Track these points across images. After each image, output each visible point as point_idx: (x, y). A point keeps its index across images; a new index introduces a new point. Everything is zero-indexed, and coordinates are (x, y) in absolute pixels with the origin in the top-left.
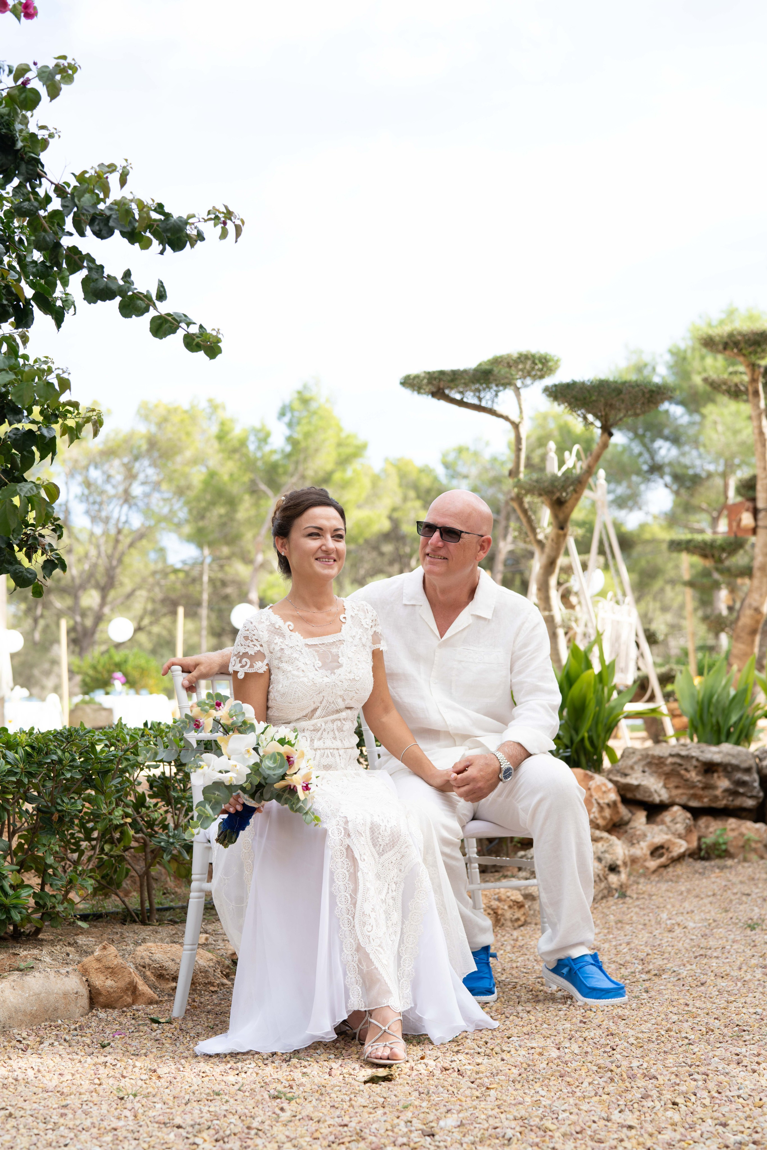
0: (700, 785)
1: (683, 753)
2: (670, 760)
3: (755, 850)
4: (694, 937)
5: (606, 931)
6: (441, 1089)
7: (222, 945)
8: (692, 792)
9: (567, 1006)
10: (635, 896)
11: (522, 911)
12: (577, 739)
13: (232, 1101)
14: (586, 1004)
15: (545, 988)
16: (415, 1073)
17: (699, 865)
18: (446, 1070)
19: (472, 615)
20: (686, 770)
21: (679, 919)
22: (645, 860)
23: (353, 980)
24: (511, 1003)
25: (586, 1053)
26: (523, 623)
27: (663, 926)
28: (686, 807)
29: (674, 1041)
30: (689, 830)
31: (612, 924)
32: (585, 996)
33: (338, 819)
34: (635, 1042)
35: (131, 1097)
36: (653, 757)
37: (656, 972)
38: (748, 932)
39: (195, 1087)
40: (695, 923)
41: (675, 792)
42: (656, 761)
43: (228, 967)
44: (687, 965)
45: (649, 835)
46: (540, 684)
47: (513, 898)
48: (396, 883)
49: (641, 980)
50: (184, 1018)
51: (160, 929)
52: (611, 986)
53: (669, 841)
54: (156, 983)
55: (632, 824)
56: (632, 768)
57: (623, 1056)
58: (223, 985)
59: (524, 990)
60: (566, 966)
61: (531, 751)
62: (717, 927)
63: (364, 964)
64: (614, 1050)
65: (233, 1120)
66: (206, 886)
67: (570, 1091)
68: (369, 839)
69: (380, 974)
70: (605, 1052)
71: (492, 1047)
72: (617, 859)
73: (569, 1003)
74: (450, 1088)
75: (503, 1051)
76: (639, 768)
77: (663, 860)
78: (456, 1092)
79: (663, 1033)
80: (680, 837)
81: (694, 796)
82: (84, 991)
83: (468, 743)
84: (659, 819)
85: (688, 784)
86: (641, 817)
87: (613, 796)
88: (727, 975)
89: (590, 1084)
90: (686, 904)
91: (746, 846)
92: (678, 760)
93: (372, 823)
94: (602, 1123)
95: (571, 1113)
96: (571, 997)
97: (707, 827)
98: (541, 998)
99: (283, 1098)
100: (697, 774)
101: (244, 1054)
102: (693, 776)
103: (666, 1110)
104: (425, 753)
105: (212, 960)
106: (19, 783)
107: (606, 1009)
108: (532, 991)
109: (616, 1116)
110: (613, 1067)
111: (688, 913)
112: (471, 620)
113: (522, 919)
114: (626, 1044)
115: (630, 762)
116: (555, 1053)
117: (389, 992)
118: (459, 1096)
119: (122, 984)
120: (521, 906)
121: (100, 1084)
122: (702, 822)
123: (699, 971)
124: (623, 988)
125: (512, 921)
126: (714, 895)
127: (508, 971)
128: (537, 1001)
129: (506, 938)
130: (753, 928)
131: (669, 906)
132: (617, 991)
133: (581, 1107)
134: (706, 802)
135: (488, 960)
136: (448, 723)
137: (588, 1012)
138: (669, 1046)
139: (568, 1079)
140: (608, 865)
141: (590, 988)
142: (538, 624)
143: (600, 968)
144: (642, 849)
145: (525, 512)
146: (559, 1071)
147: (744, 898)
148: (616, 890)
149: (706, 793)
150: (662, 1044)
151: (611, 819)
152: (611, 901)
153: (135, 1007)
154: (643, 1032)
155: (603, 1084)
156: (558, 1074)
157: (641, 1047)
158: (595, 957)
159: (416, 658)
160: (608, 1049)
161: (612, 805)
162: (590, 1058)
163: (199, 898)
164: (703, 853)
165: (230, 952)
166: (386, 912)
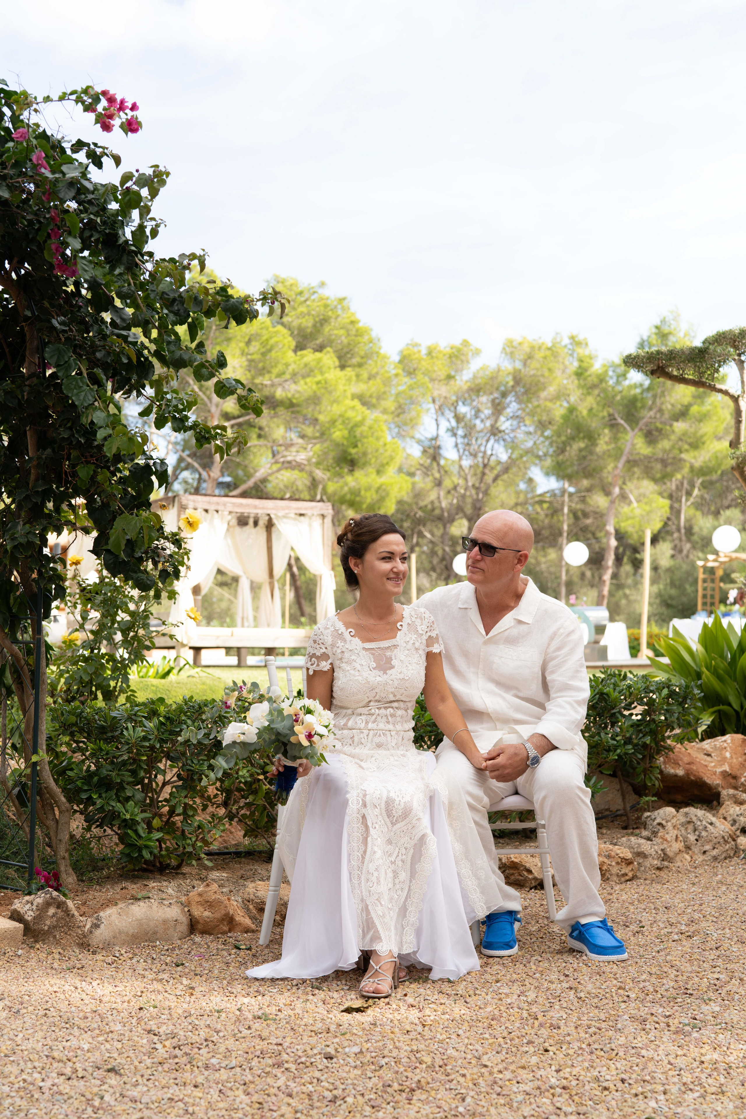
11: (630, 867)
19: (514, 619)
47: (621, 855)
48: (406, 849)
50: (268, 946)
52: (614, 944)
54: (257, 916)
61: (555, 744)
68: (383, 810)
82: (184, 920)
106: (152, 748)
112: (513, 623)
113: (630, 874)
117: (380, 938)
119: (218, 915)
120: (629, 863)
124: (622, 946)
125: (618, 875)
132: (617, 949)
141: (594, 945)
153: (229, 935)
158: (604, 922)
166: (394, 872)
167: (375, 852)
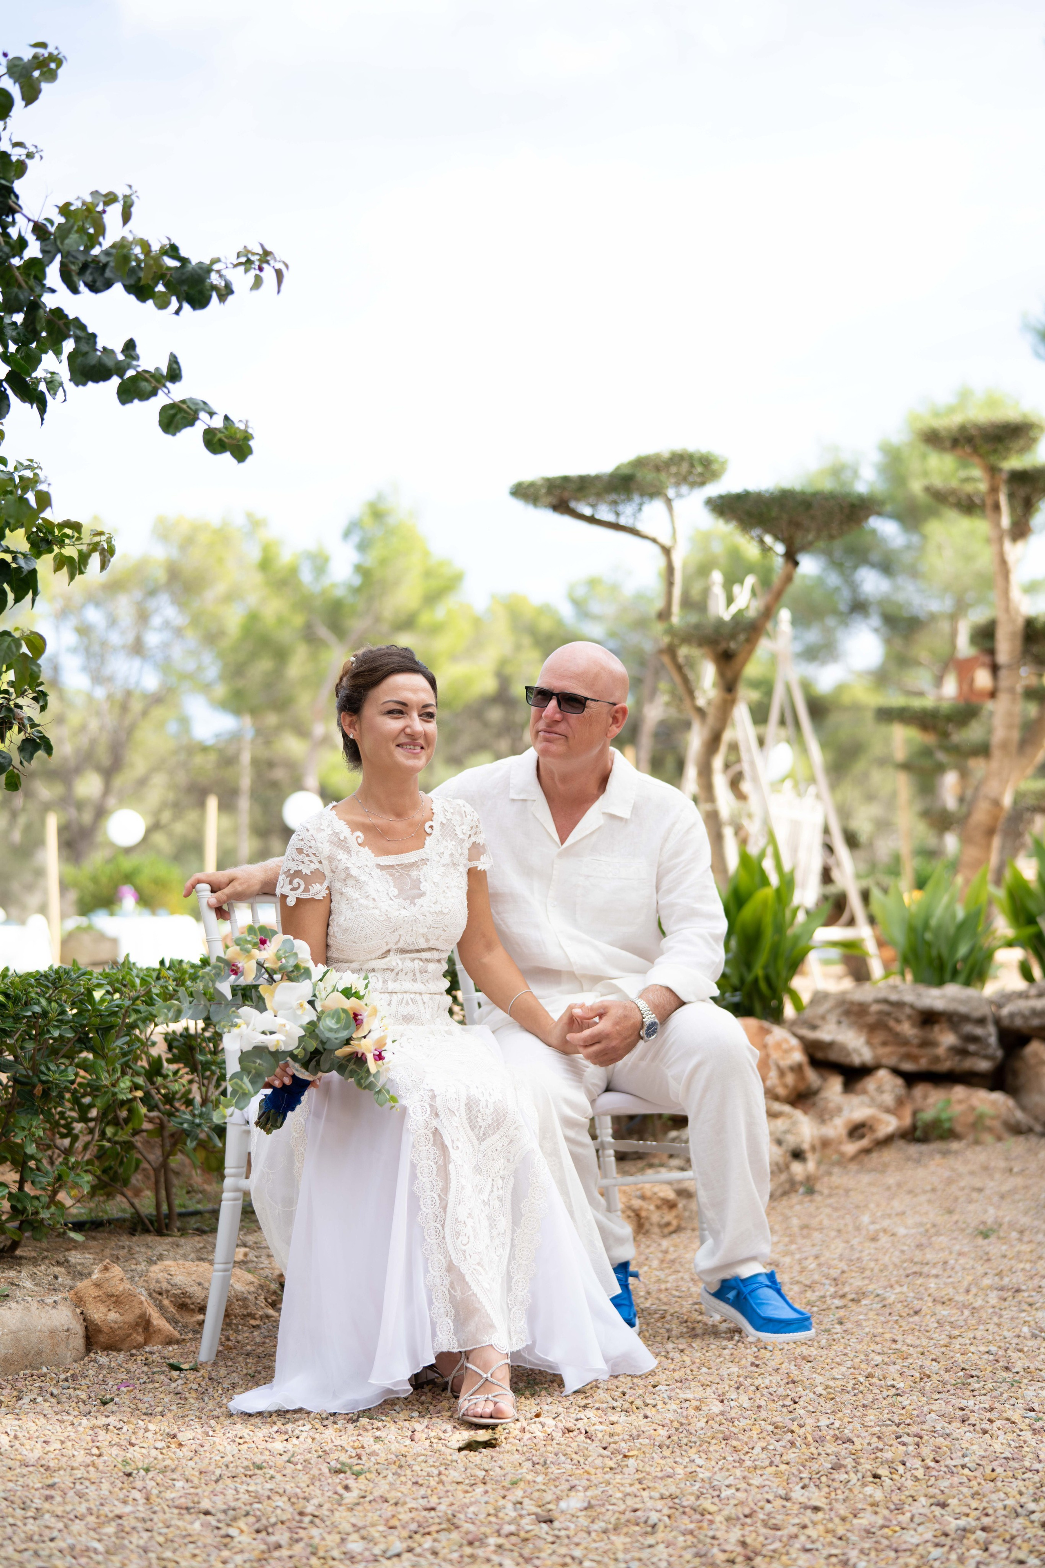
0: (915, 1041)
1: (894, 997)
2: (875, 1008)
3: (990, 1130)
4: (905, 1248)
5: (787, 1239)
6: (563, 1458)
7: (266, 1262)
8: (903, 1050)
9: (734, 1342)
10: (826, 1191)
11: (674, 1213)
12: (749, 978)
13: (279, 1477)
14: (759, 1340)
15: (705, 1318)
16: (527, 1435)
17: (914, 1149)
18: (569, 1431)
19: (604, 813)
20: (897, 1021)
21: (886, 1223)
22: (840, 1143)
23: (442, 1310)
24: (658, 1339)
25: (759, 1407)
26: (673, 824)
27: (864, 1232)
28: (896, 1072)
29: (876, 1391)
30: (900, 1102)
31: (796, 1229)
32: (758, 1328)
33: (422, 1092)
34: (824, 1392)
35: (142, 1472)
36: (852, 1003)
37: (853, 1296)
38: (980, 1241)
39: (229, 1458)
40: (906, 1227)
41: (882, 1051)
42: (855, 1008)
43: (275, 1293)
44: (896, 1286)
45: (846, 1108)
46: (697, 906)
47: (661, 1195)
48: (503, 1178)
49: (833, 1307)
50: (215, 1364)
51: (182, 1241)
52: (793, 1315)
53: (873, 1118)
54: (177, 1316)
55: (824, 1094)
56: (823, 1018)
57: (808, 1411)
58: (268, 1317)
59: (676, 1321)
60: (733, 1288)
61: (684, 998)
62: (937, 1234)
63: (458, 1289)
64: (795, 1403)
65: (280, 1504)
66: (244, 1183)
67: (737, 1458)
68: (464, 1119)
69: (480, 1302)
70: (783, 1406)
71: (631, 1399)
72: (802, 1142)
73: (736, 1338)
74: (574, 1456)
75: (647, 1405)
76: (832, 1018)
77: (864, 1143)
78: (582, 1461)
79: (862, 1379)
80: (888, 1111)
81: (908, 1057)
82: (78, 1328)
83: (599, 987)
84: (860, 1086)
85: (900, 1040)
86: (835, 1084)
87: (798, 1056)
88: (950, 1300)
89: (763, 1449)
90: (895, 1203)
91: (978, 1124)
92: (885, 1008)
93: (468, 1098)
94: (779, 1502)
95: (738, 1490)
96: (739, 1331)
97: (925, 1097)
98: (699, 1331)
99: (349, 1472)
100: (912, 1027)
101: (295, 1411)
102: (907, 1029)
103: (864, 1485)
104: (541, 1001)
105: (252, 1283)
107: (786, 1347)
108: (686, 1322)
109: (797, 1494)
110: (795, 1427)
111: (897, 1215)
112: (602, 821)
113: (675, 1223)
114: (812, 1395)
115: (821, 1009)
116: (717, 1408)
117: (492, 1326)
118: (587, 1468)
119: (130, 1317)
120: (672, 1205)
121: (100, 1455)
122: (919, 1090)
123: (911, 1295)
124: (808, 1319)
125: (659, 1226)
126: (934, 1190)
127: (654, 1295)
128: (693, 1334)
129: (652, 1249)
130: (986, 1236)
131: (872, 1206)
132: (801, 1323)
133: (751, 1481)
134: (923, 1064)
135: (627, 1280)
136: (572, 960)
137: (763, 1351)
138: (870, 1397)
139: (735, 1443)
140: (790, 1149)
141: (765, 1319)
142: (694, 825)
143: (779, 1292)
144: (836, 1128)
145: (679, 668)
146: (723, 1432)
147: (975, 1195)
148: (801, 1183)
149: (924, 1051)
150: (861, 1395)
151: (795, 1088)
152: (795, 1198)
153: (147, 1349)
154: (834, 1379)
155: (780, 1450)
156: (721, 1436)
157: (832, 1399)
158: (771, 1276)
159: (528, 871)
160: (788, 1402)
161: (797, 1069)
162: (763, 1414)
163: (235, 1199)
164: (918, 1133)
165: (277, 1272)
166: (489, 1218)
167: (463, 1188)
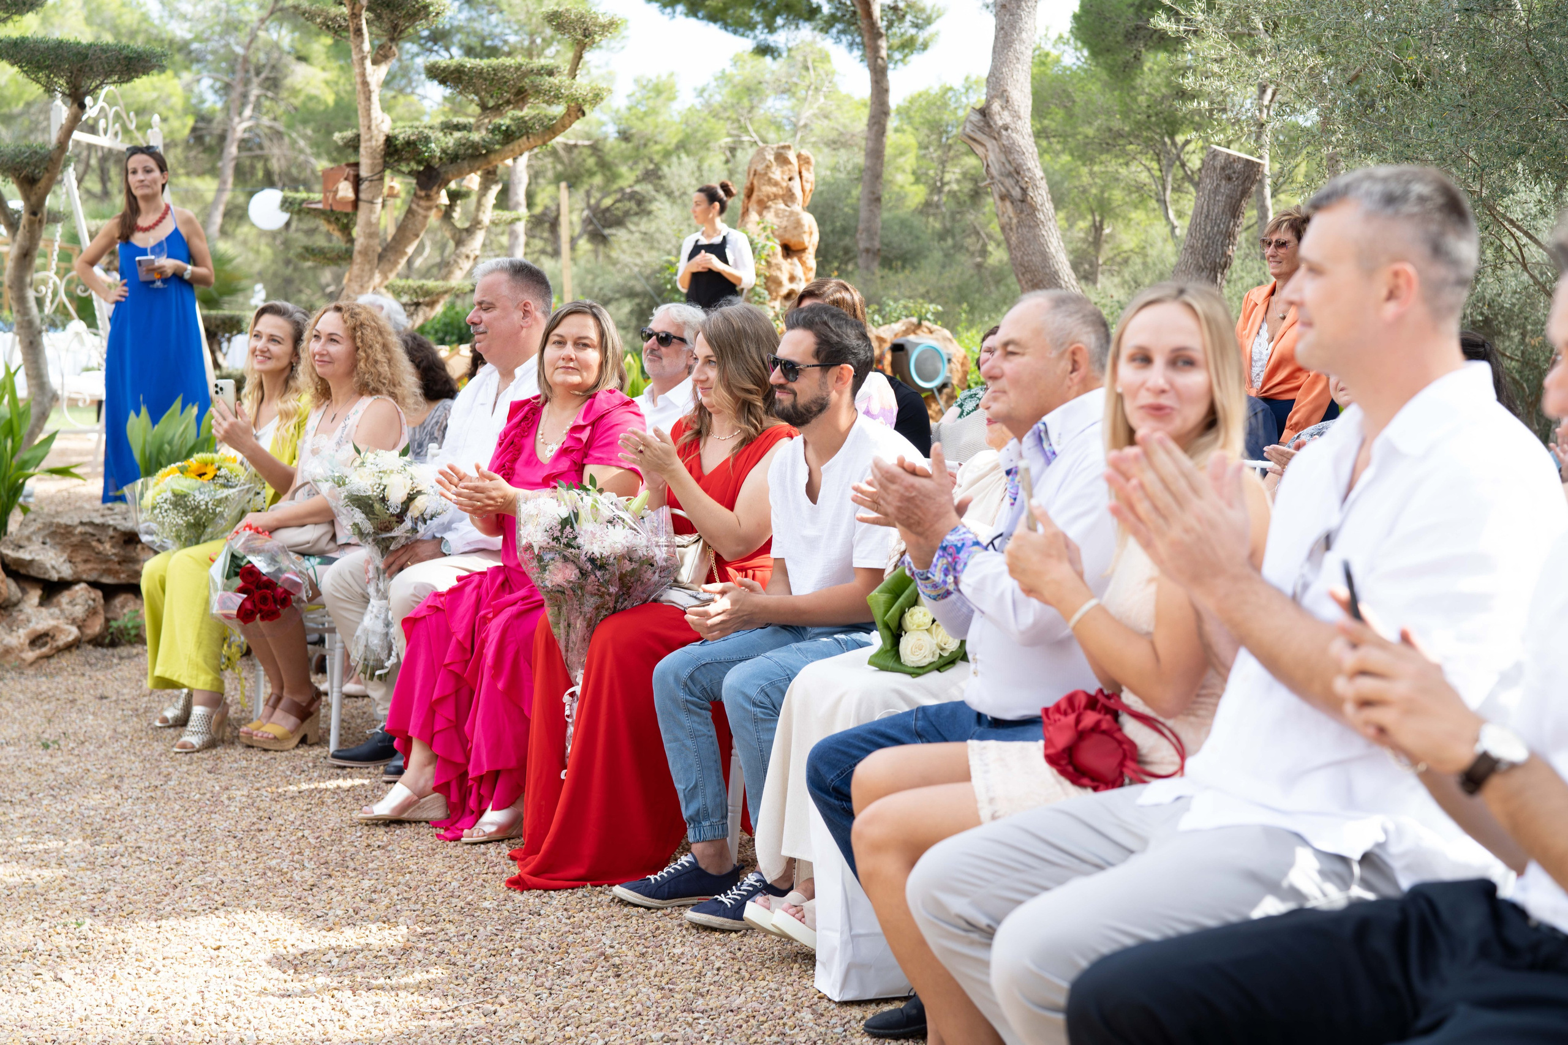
0: (113, 560)
1: (98, 520)
2: (79, 529)
8: (104, 566)
17: (100, 652)
20: (99, 541)
22: (22, 651)
28: (94, 585)
30: (92, 612)
36: (59, 525)
38: (37, 752)
41: (81, 567)
42: (61, 531)
45: (34, 620)
53: (56, 627)
55: (21, 606)
56: (29, 539)
76: (37, 539)
77: (45, 650)
80: (74, 622)
81: (108, 572)
84: (54, 600)
85: (99, 558)
86: (35, 596)
92: (89, 530)
100: (113, 547)
102: (107, 548)
115: (26, 532)
122: (118, 601)
130: (49, 747)
134: (122, 578)
144: (20, 637)
149: (124, 567)
164: (106, 639)
